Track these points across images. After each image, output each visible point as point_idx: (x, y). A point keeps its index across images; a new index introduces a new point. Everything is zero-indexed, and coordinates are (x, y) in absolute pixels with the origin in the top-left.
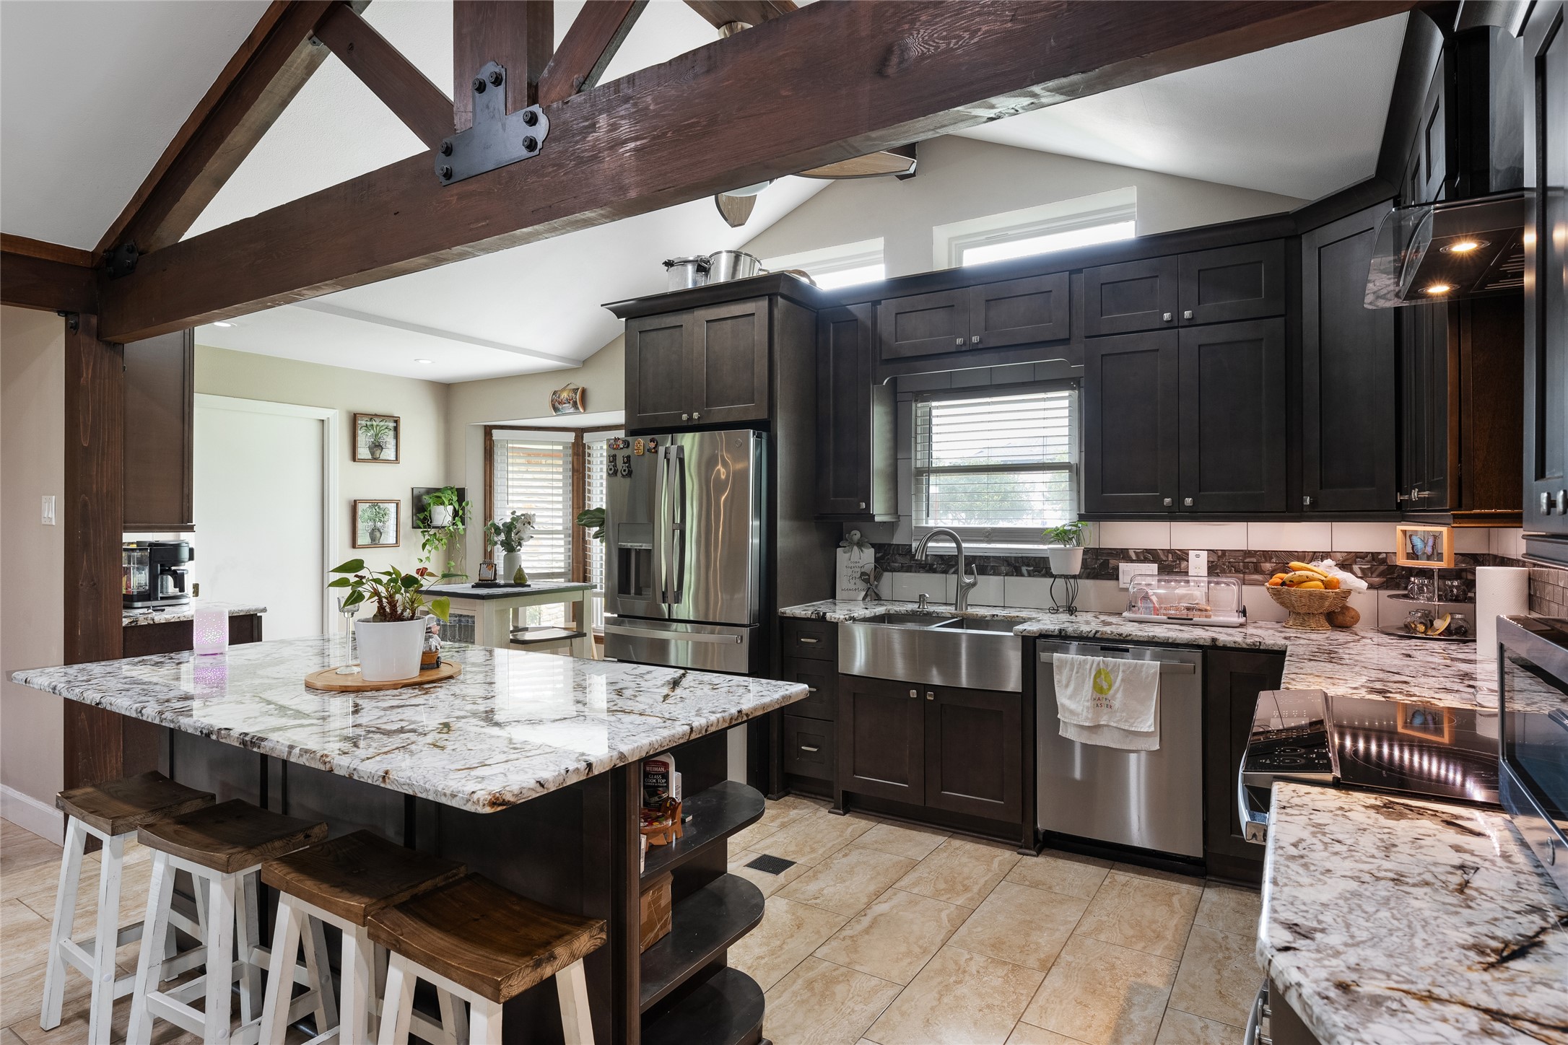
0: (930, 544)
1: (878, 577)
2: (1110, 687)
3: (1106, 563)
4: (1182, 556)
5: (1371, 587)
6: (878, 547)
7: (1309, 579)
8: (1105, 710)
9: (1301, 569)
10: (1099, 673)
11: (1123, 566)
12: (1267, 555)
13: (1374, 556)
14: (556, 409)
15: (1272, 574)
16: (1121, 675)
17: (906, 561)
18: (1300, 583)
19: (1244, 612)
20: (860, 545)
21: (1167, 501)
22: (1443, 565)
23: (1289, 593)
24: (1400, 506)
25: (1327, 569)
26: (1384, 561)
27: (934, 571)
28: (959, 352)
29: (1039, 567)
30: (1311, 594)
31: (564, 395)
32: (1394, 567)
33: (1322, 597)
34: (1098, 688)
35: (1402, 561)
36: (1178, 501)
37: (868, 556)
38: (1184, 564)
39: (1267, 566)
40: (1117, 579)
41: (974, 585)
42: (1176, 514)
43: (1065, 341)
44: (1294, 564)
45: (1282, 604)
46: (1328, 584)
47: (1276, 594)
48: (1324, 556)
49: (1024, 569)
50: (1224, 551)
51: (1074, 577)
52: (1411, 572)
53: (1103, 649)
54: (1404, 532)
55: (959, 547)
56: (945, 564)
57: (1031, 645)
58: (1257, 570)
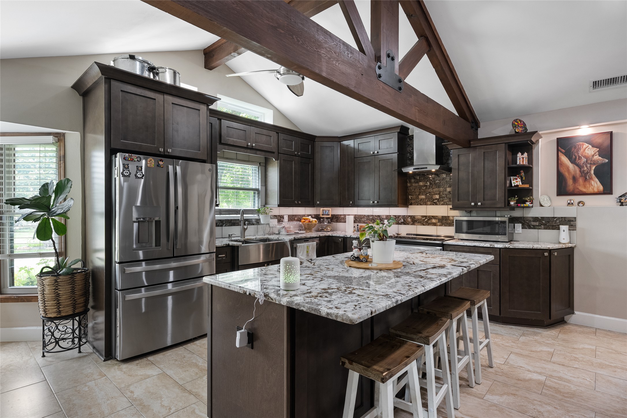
2: (309, 250)
10: (307, 247)
16: (309, 247)
21: (296, 202)
22: (330, 216)
34: (307, 251)
35: (321, 216)
43: (274, 153)
44: (304, 218)
53: (304, 241)
54: (322, 210)
57: (291, 243)
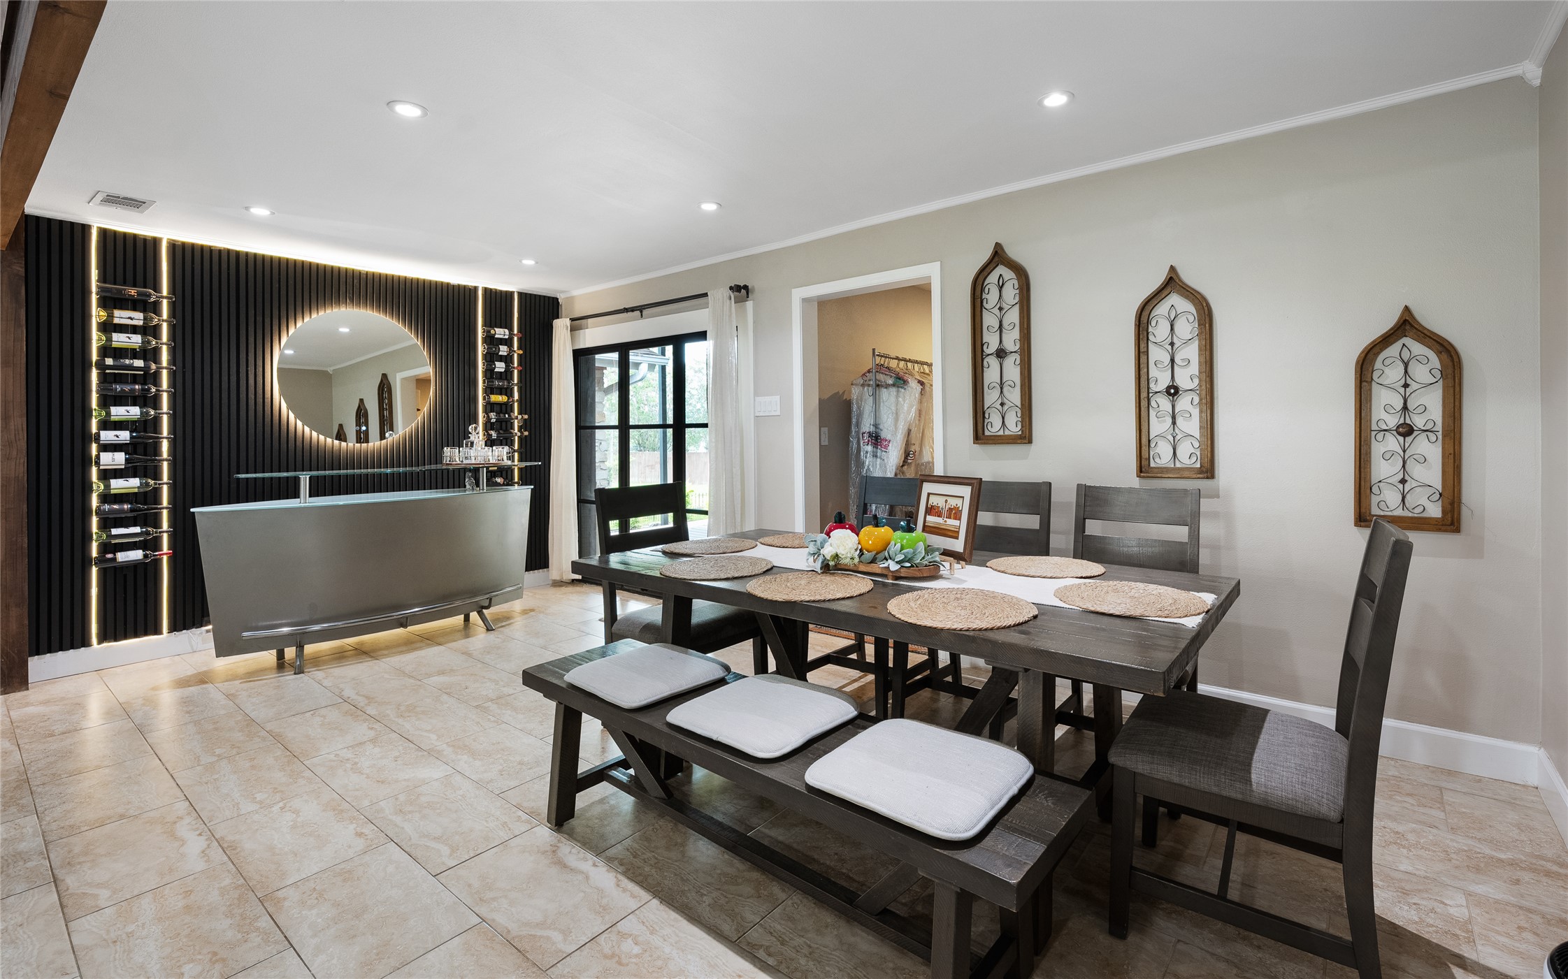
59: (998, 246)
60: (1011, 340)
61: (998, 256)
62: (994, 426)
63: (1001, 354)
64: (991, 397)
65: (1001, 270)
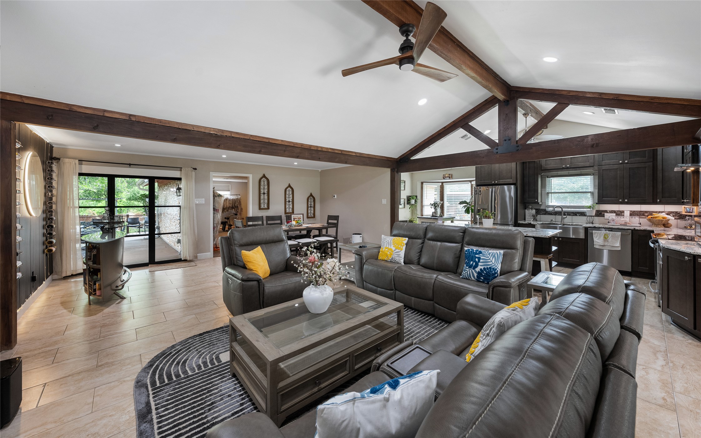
0: (556, 209)
1: (537, 216)
2: (608, 237)
3: (601, 214)
4: (623, 212)
5: (675, 219)
6: (536, 209)
7: (658, 217)
8: (606, 242)
9: (656, 215)
10: (605, 235)
11: (606, 214)
12: (646, 212)
13: (676, 212)
14: (444, 178)
15: (648, 216)
16: (611, 235)
17: (544, 212)
18: (656, 218)
19: (640, 224)
20: (532, 209)
21: (620, 200)
22: (695, 214)
23: (653, 220)
24: (683, 202)
25: (664, 215)
26: (679, 213)
27: (552, 215)
28: (563, 168)
29: (583, 214)
30: (659, 220)
31: (447, 176)
32: (681, 215)
33: (662, 221)
34: (605, 237)
35: (684, 213)
36: (624, 200)
37: (534, 211)
38: (623, 214)
39: (646, 214)
40: (604, 217)
41: (566, 217)
42: (623, 203)
43: (593, 166)
44: (654, 214)
45: (651, 222)
46: (663, 218)
47: (649, 220)
48: (662, 212)
49: (578, 215)
50: (634, 211)
51: (593, 216)
52: (686, 215)
54: (685, 207)
55: (562, 210)
56: (556, 213)
57: (586, 229)
58: (643, 215)
59: (264, 174)
60: (266, 191)
61: (264, 176)
62: (262, 207)
63: (264, 193)
64: (262, 201)
65: (264, 178)
